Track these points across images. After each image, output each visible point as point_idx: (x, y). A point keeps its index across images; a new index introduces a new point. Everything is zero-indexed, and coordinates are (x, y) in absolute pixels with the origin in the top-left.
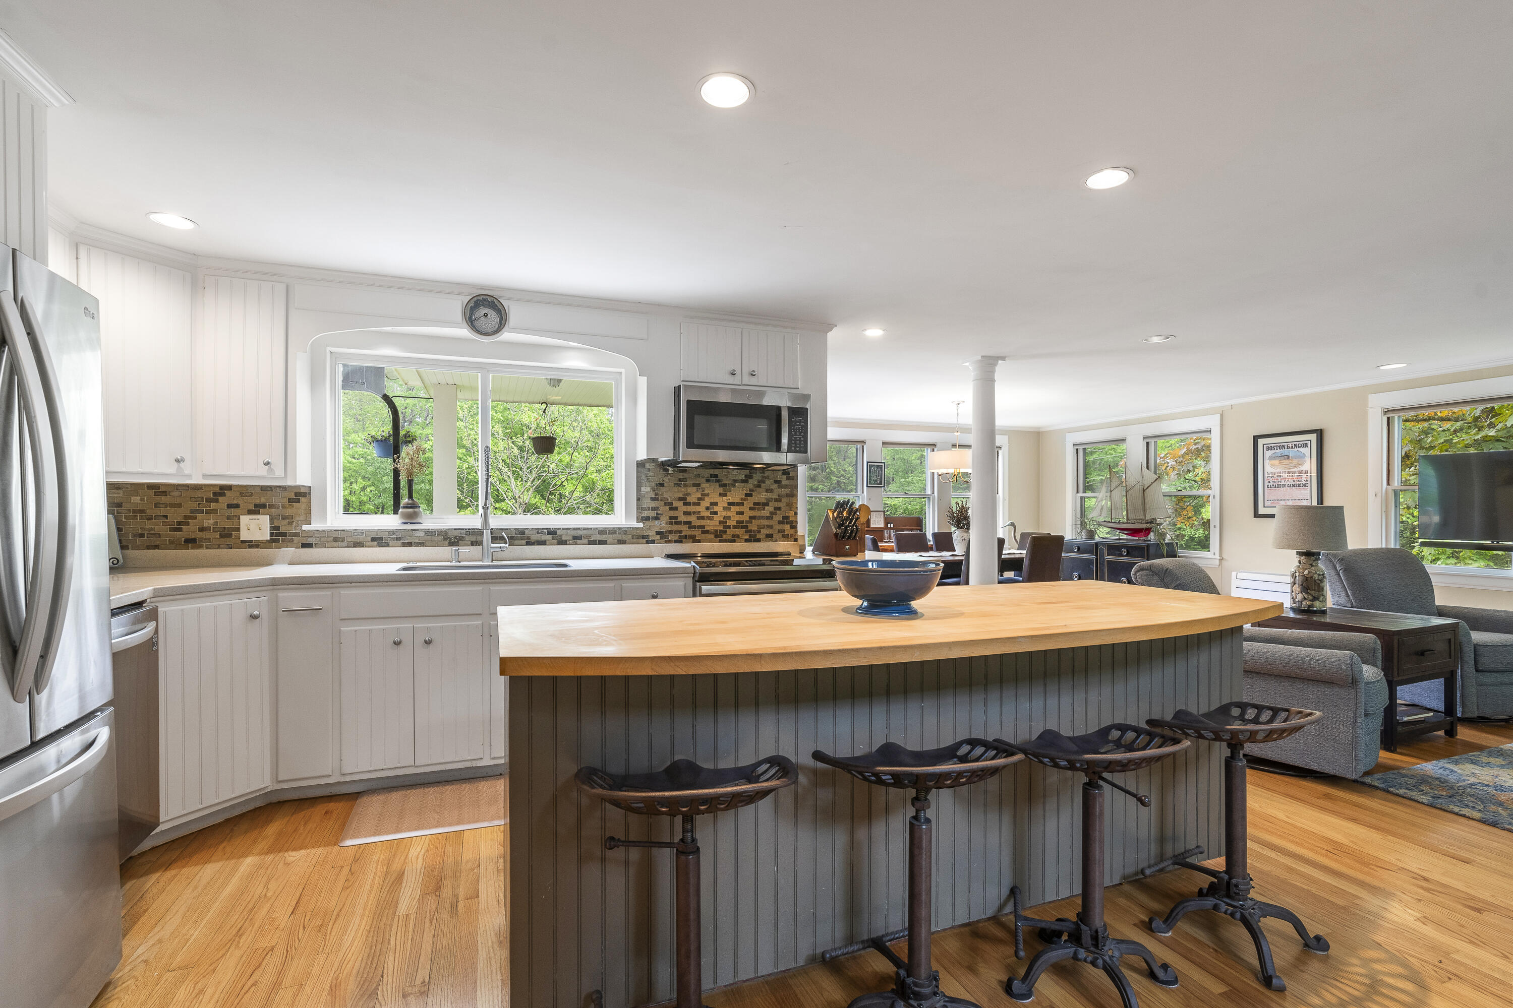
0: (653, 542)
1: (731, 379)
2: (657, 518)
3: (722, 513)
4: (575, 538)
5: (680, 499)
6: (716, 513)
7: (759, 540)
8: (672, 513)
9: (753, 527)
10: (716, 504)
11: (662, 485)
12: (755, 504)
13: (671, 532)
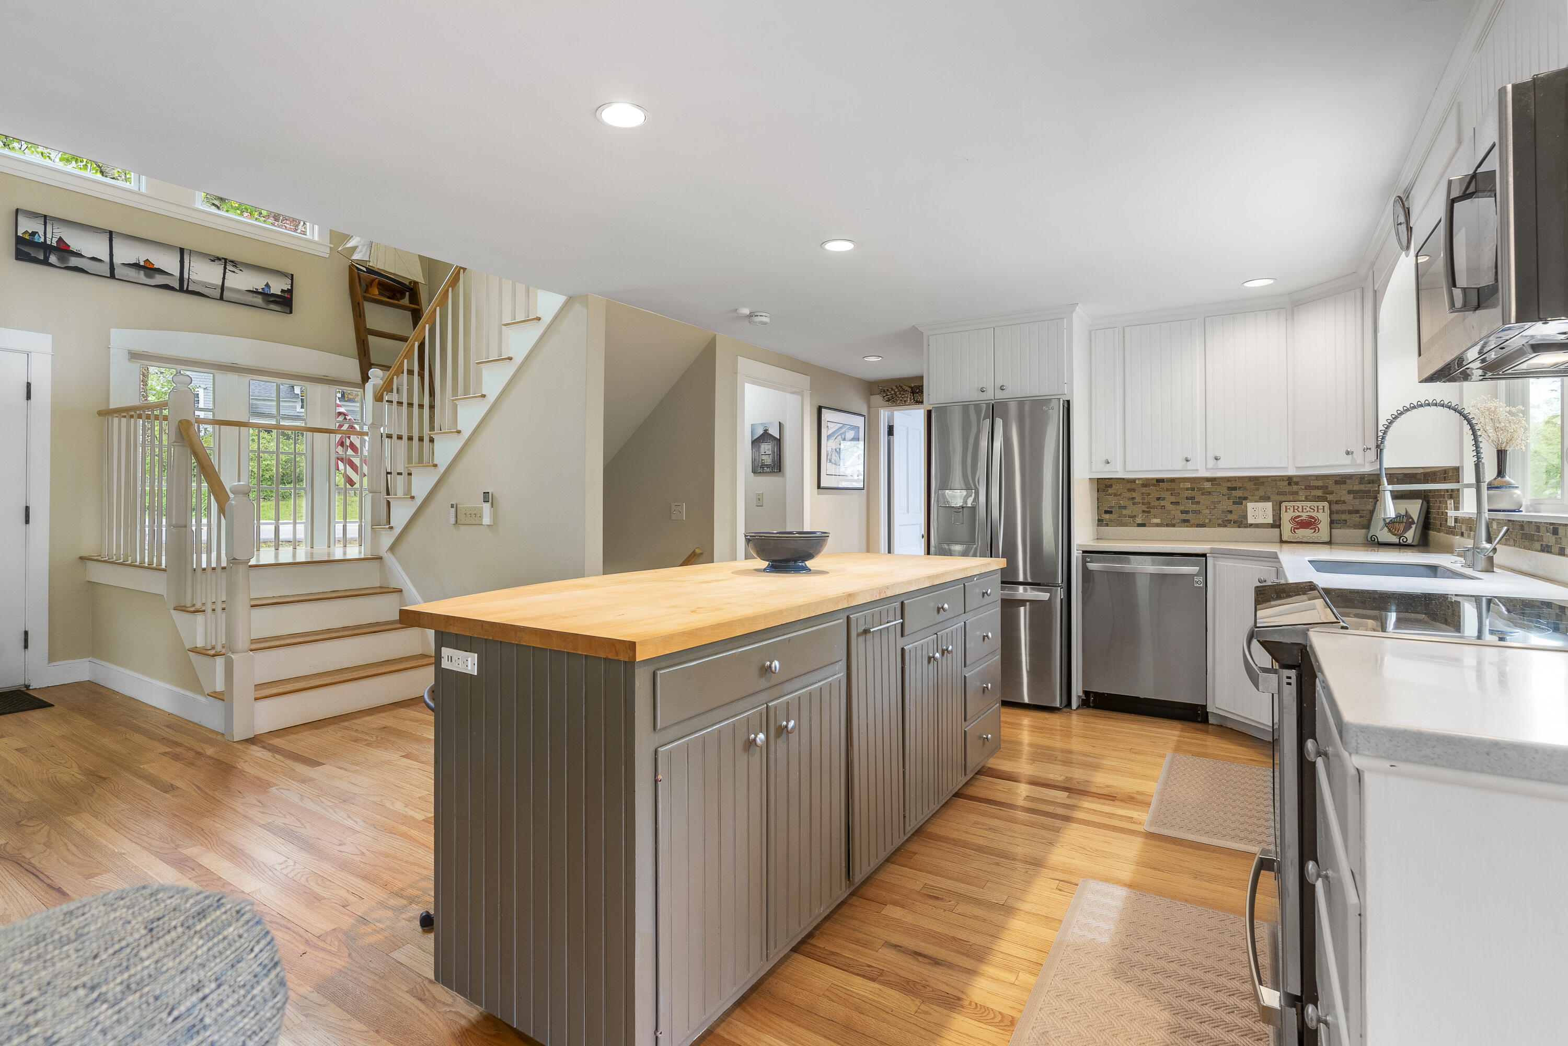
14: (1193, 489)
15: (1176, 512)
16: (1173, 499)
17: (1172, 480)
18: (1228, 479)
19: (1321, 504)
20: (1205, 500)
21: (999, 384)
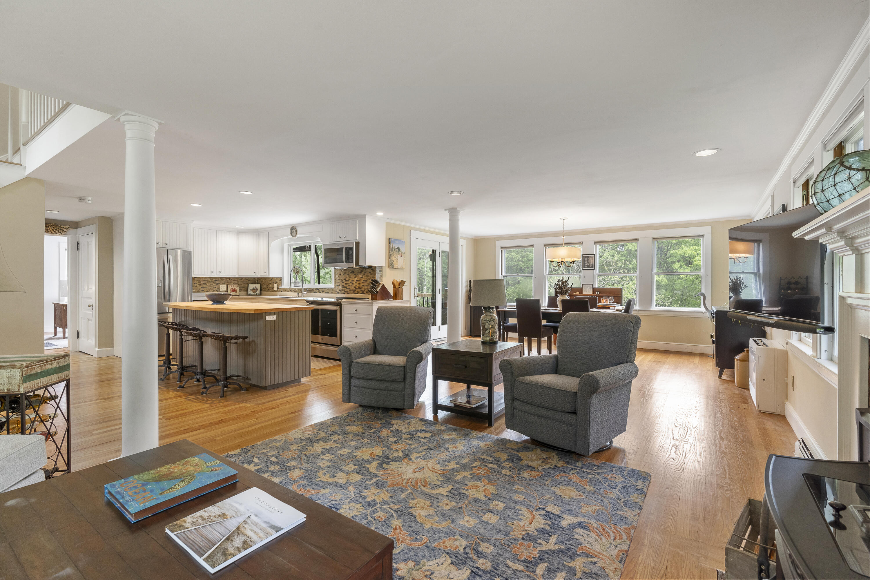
0: (338, 293)
1: (340, 240)
2: (339, 286)
3: (355, 284)
4: (323, 291)
5: (345, 279)
6: (353, 284)
7: (364, 294)
8: (343, 284)
9: (363, 289)
10: (353, 281)
11: (340, 275)
12: (363, 281)
13: (342, 290)
14: (205, 281)
15: (200, 288)
16: (199, 284)
17: (199, 278)
18: (215, 278)
19: (237, 285)
20: (208, 284)
21: (164, 242)
